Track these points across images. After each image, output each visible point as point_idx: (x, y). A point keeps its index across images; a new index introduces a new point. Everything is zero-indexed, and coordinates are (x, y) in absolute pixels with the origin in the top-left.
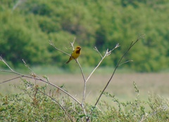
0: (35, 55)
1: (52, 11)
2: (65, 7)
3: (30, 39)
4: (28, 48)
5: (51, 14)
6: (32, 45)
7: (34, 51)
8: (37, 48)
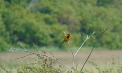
0: (42, 39)
1: (51, 10)
2: (59, 8)
3: (38, 29)
4: (37, 35)
5: (51, 12)
6: (41, 33)
7: (41, 36)
8: (43, 35)
